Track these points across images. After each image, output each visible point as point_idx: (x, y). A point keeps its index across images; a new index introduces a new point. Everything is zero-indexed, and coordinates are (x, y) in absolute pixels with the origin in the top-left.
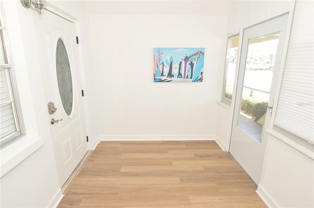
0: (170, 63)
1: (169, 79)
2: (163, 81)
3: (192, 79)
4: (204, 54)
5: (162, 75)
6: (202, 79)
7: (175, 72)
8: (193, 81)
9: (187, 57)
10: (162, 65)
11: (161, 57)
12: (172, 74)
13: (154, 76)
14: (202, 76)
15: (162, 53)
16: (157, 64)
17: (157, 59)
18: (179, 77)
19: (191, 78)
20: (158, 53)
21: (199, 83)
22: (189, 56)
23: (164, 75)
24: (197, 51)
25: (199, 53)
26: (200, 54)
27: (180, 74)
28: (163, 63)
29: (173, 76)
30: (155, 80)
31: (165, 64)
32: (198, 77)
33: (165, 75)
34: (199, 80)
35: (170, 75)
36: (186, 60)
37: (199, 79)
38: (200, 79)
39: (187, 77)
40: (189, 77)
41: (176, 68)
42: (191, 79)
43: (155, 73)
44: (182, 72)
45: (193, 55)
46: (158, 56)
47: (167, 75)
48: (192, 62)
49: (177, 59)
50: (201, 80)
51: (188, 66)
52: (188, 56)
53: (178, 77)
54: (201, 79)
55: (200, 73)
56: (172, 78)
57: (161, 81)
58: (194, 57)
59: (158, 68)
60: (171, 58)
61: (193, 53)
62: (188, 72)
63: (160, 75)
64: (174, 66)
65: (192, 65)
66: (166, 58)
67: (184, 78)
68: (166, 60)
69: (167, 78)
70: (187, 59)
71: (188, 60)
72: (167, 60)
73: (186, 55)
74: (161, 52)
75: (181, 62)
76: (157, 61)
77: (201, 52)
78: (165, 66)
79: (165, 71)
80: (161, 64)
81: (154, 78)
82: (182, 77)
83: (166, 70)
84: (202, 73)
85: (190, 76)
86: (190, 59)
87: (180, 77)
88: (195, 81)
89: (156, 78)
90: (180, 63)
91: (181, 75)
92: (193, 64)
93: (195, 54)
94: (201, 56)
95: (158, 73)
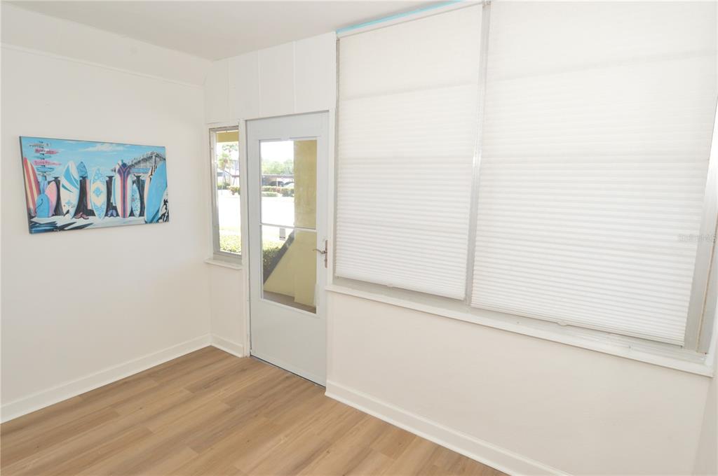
0: (78, 179)
1: (80, 222)
2: (62, 228)
3: (145, 217)
4: (165, 159)
5: (57, 211)
6: (168, 216)
7: (96, 200)
8: (146, 222)
9: (124, 165)
10: (53, 184)
11: (46, 162)
12: (89, 207)
13: (30, 217)
14: (166, 209)
15: (49, 152)
16: (38, 183)
17: (35, 167)
18: (110, 213)
19: (142, 214)
20: (37, 151)
21: (161, 226)
22: (130, 164)
23: (65, 212)
24: (150, 153)
25: (154, 157)
26: (157, 158)
27: (110, 208)
28: (56, 178)
29: (91, 213)
30: (34, 227)
31: (63, 181)
32: (158, 211)
33: (68, 212)
34: (161, 218)
35: (82, 209)
36: (124, 173)
37: (160, 216)
38: (164, 215)
39: (132, 214)
40: (137, 212)
41: (98, 192)
42: (141, 218)
43: (31, 206)
44: (117, 200)
45: (139, 162)
46: (39, 160)
47: (72, 211)
48: (138, 177)
49: (99, 170)
50: (165, 217)
51: (131, 188)
52: (128, 163)
53: (106, 215)
54: (166, 215)
55: (163, 203)
56: (90, 217)
57: (54, 228)
58: (142, 165)
59: (39, 192)
60: (81, 167)
61: (139, 156)
62: (133, 200)
63: (52, 211)
64: (91, 188)
65: (140, 184)
66: (65, 166)
67: (124, 216)
68: (64, 170)
69: (74, 220)
70: (125, 170)
71: (129, 173)
72: (68, 167)
73: (122, 161)
74: (46, 150)
75: (111, 178)
76: (37, 173)
77: (157, 156)
78: (63, 186)
79: (67, 201)
80: (49, 183)
81: (30, 222)
82: (118, 215)
83: (70, 198)
84: (166, 202)
85: (139, 210)
86: (133, 170)
87: (112, 215)
88: (151, 222)
89: (36, 223)
90: (108, 179)
91: (115, 208)
92: (143, 182)
93: (145, 160)
94: (160, 164)
95: (41, 207)
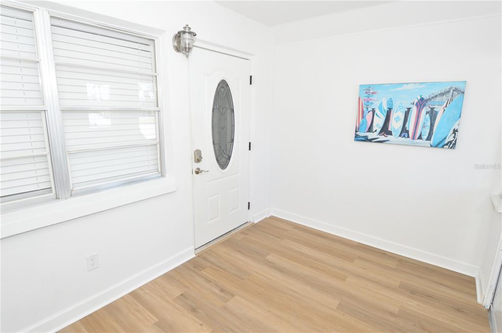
0: (386, 109)
1: (382, 138)
2: (370, 140)
3: (431, 142)
4: (463, 93)
5: (370, 130)
6: (455, 144)
7: (396, 125)
8: (431, 146)
9: (422, 99)
10: (371, 112)
11: (370, 99)
12: (389, 129)
13: (356, 132)
14: (454, 137)
15: (372, 93)
16: (363, 112)
17: (363, 102)
18: (403, 135)
19: (429, 139)
20: (366, 93)
21: (446, 151)
22: (427, 98)
23: (374, 130)
24: (444, 89)
25: (452, 91)
26: (455, 93)
27: (404, 131)
28: (373, 109)
29: (390, 133)
30: (357, 138)
31: (377, 111)
32: (445, 138)
33: (376, 131)
34: (447, 144)
35: (385, 130)
36: (420, 105)
37: (446, 142)
38: (451, 142)
39: (420, 138)
40: (425, 137)
41: (397, 119)
42: (429, 142)
43: (357, 126)
44: (410, 127)
45: (436, 96)
46: (366, 98)
47: (379, 130)
48: (432, 109)
49: (401, 104)
50: (452, 145)
51: (425, 117)
52: (426, 97)
53: (400, 136)
54: (453, 142)
55: (452, 131)
56: (389, 136)
57: (366, 139)
58: (438, 99)
59: (363, 117)
60: (390, 102)
61: (437, 91)
62: (424, 127)
63: (367, 130)
64: (393, 116)
65: (433, 114)
66: (380, 102)
67: (413, 138)
68: (379, 104)
69: (378, 136)
70: (421, 103)
71: (424, 106)
72: (381, 103)
73: (421, 96)
74: (371, 91)
75: (409, 109)
76: (364, 106)
77: (456, 90)
78: (377, 114)
79: (377, 124)
80: (369, 112)
81: (356, 134)
82: (408, 137)
83: (379, 122)
84: (455, 131)
85: (427, 136)
86: (429, 103)
87: (404, 136)
88: (436, 146)
89: (358, 135)
90: (407, 110)
91: (407, 132)
92: (437, 113)
93: (442, 94)
94: (457, 97)
95: (362, 126)
